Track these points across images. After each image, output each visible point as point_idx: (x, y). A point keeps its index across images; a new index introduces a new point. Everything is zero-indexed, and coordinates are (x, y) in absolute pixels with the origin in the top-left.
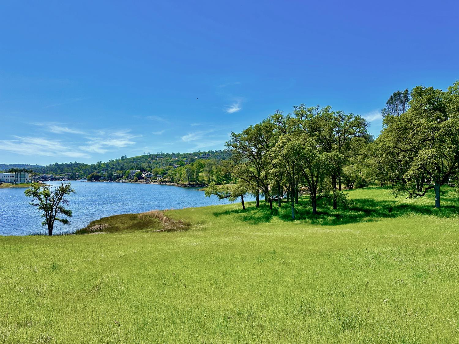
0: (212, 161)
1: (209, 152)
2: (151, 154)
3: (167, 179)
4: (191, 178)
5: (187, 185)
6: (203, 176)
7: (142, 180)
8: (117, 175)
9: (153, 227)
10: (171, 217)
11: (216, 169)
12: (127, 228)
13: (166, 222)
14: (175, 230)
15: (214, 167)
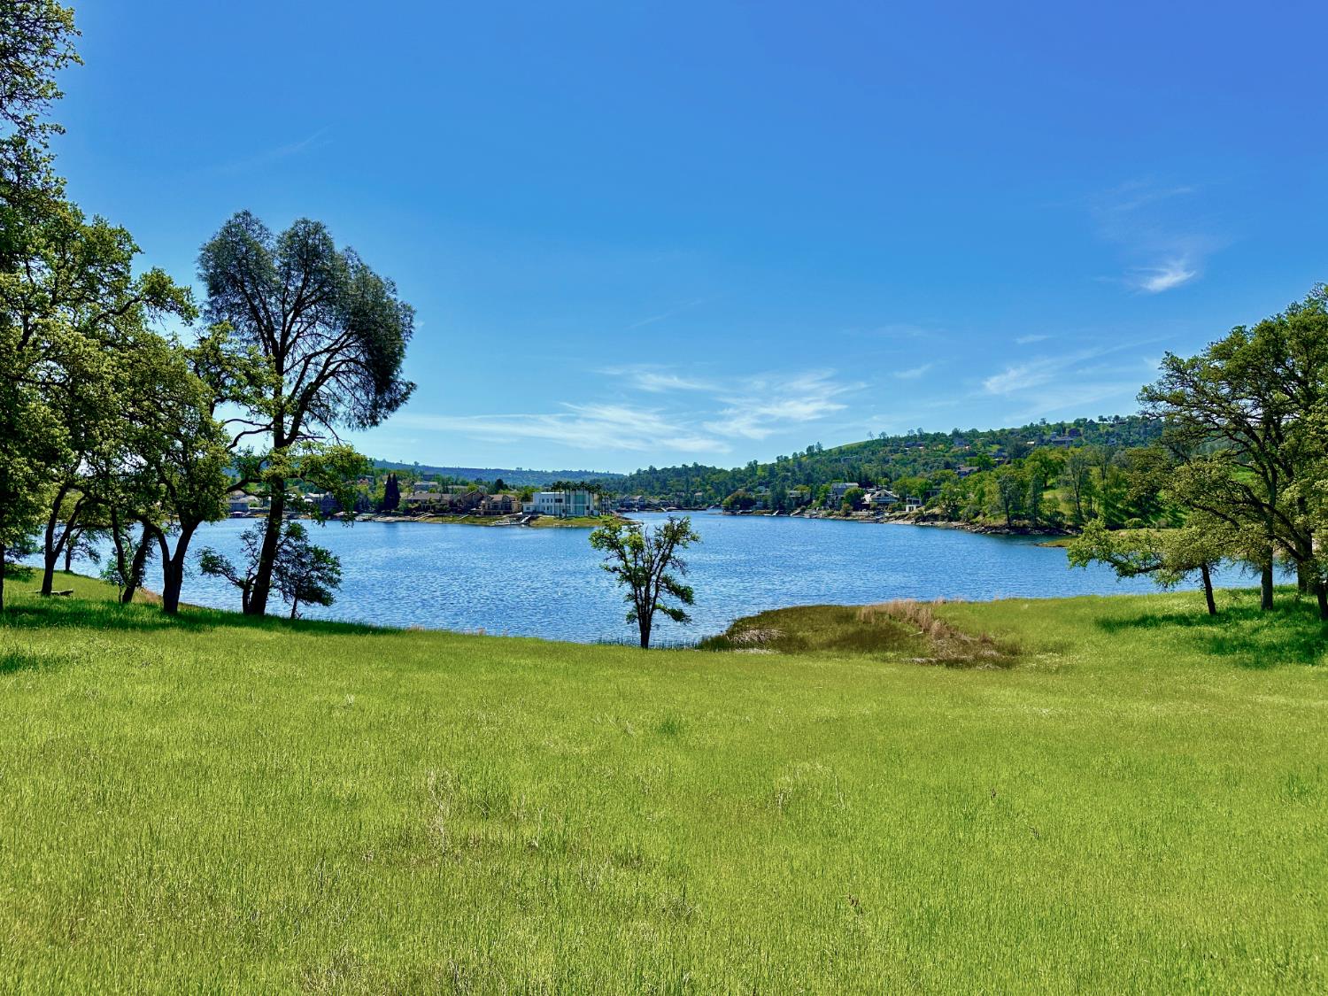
0: (1089, 451)
1: (1077, 423)
2: (890, 435)
3: (936, 510)
4: (1016, 508)
5: (1003, 527)
6: (1057, 499)
7: (864, 513)
8: (798, 498)
9: (900, 647)
10: (956, 623)
11: (1104, 477)
12: (830, 645)
13: (939, 636)
14: (969, 665)
15: (1095, 471)
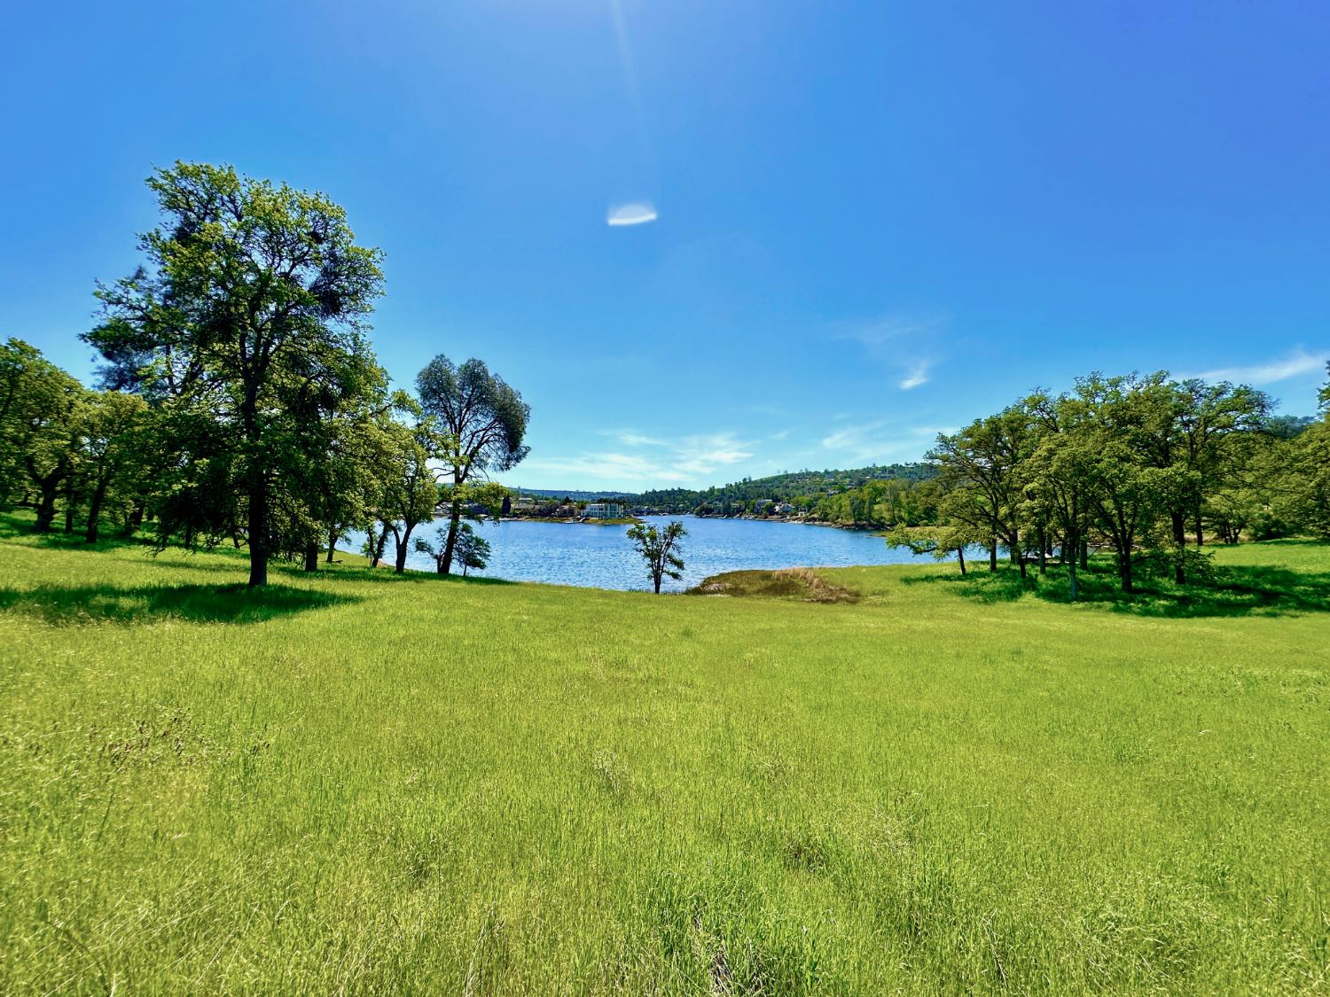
0: (900, 482)
1: (893, 466)
2: (789, 472)
3: (815, 516)
4: (860, 514)
5: (852, 525)
6: (882, 510)
7: (775, 517)
8: (737, 508)
9: (797, 593)
10: (827, 579)
11: (907, 497)
12: (758, 592)
13: (817, 587)
14: (834, 602)
15: (903, 494)
